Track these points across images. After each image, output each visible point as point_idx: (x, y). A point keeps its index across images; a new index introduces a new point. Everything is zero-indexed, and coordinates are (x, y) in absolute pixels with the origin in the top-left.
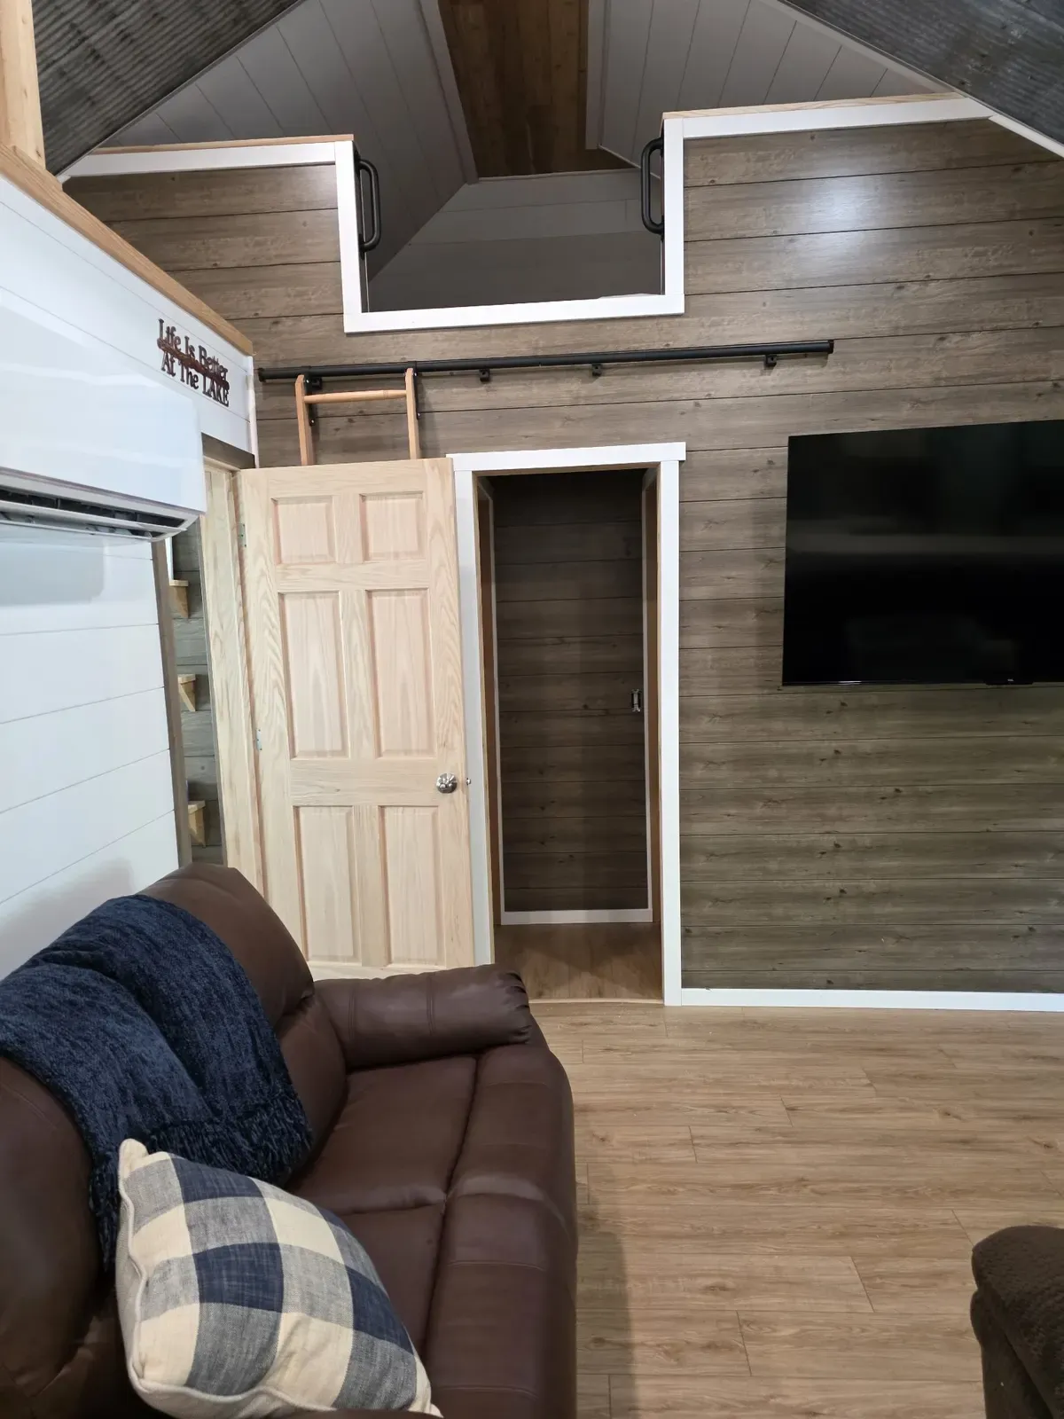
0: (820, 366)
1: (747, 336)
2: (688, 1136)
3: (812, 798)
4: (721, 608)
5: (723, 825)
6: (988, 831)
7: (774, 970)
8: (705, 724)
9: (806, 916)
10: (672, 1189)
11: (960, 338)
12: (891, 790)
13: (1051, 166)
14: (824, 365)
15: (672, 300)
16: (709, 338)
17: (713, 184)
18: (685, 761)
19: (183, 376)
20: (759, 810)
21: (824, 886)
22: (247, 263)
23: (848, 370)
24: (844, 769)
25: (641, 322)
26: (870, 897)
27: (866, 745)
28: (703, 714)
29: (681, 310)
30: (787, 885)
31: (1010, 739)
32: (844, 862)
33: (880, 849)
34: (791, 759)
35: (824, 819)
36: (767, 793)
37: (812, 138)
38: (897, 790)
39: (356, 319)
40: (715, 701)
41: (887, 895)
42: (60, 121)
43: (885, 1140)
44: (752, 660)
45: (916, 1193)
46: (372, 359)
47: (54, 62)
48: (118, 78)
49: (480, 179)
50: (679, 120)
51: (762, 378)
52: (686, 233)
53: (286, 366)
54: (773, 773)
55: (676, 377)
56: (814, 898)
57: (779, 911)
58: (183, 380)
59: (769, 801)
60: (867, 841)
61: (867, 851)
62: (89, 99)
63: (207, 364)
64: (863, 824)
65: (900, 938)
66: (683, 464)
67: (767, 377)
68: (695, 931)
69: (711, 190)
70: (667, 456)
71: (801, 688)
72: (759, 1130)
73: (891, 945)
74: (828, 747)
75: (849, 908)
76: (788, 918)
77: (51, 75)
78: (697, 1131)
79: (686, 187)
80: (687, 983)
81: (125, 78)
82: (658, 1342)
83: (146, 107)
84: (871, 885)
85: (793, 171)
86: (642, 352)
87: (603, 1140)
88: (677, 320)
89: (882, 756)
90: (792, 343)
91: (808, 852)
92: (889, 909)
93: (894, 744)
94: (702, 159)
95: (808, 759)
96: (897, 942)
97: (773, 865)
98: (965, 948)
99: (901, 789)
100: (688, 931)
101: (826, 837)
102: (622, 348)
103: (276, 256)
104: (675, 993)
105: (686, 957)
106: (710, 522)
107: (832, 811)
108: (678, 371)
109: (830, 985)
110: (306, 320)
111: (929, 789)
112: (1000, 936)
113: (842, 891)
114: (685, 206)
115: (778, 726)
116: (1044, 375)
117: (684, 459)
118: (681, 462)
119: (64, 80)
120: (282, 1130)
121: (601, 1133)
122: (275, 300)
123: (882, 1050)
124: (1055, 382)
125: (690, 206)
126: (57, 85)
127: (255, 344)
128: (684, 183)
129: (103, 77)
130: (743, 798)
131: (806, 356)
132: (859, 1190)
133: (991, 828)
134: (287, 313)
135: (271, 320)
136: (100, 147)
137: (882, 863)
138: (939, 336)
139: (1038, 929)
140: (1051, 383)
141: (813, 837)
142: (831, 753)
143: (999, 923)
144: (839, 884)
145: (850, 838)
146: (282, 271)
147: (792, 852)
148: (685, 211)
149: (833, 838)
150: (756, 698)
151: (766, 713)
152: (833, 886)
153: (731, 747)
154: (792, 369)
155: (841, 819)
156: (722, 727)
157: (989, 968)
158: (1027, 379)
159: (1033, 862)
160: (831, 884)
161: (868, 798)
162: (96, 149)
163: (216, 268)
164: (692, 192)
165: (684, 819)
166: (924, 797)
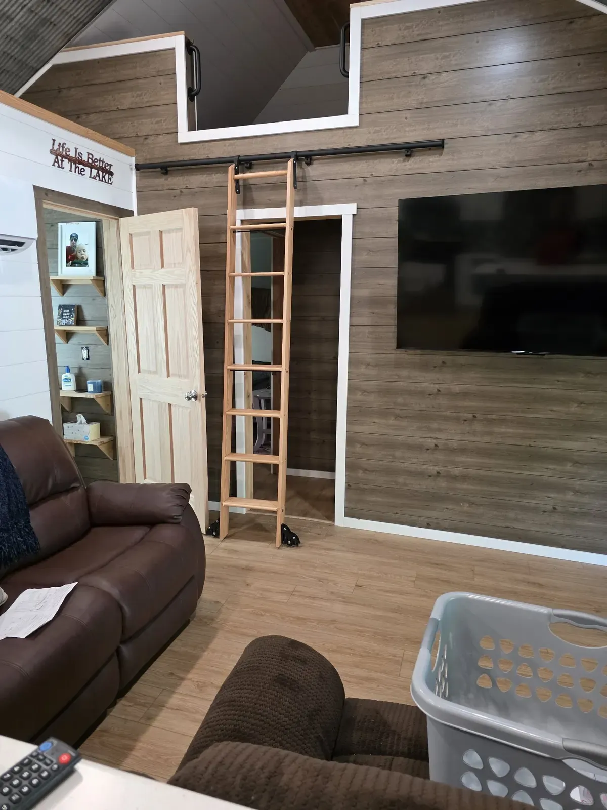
0: (438, 156)
1: (395, 138)
2: (292, 590)
3: (423, 417)
4: (375, 301)
5: (371, 428)
6: (530, 446)
7: (397, 513)
8: (363, 369)
9: (416, 485)
10: (263, 613)
11: (528, 135)
12: (470, 415)
13: (595, 19)
14: (441, 155)
15: (351, 118)
16: (373, 140)
17: (379, 46)
18: (351, 389)
19: (71, 169)
20: (392, 421)
21: (427, 469)
22: (133, 106)
23: (455, 158)
24: (443, 401)
25: (335, 132)
26: (455, 478)
27: (456, 388)
28: (362, 364)
29: (357, 124)
30: (406, 466)
31: (547, 390)
32: (440, 456)
33: (463, 450)
34: (411, 393)
35: (430, 430)
36: (397, 411)
37: (439, 12)
38: (474, 416)
39: (185, 135)
40: (369, 356)
41: (464, 478)
42: (39, 36)
43: (397, 610)
44: (391, 334)
45: (392, 638)
46: (192, 157)
47: (25, 5)
48: (64, 11)
49: (316, 48)
50: (359, 8)
51: (403, 164)
52: (361, 77)
53: (151, 162)
54: (400, 400)
55: (352, 164)
56: (421, 475)
57: (401, 480)
58: (71, 171)
59: (397, 417)
60: (455, 445)
61: (453, 451)
62: (51, 23)
63: (93, 161)
64: (452, 435)
65: (472, 503)
66: (356, 216)
67: (407, 163)
68: (353, 486)
69: (376, 49)
70: (346, 211)
71: (419, 352)
72: (332, 593)
73: (466, 507)
74: (434, 387)
75: (442, 483)
76: (405, 484)
77: (25, 13)
78: (299, 588)
79: (362, 49)
80: (348, 514)
81: (68, 10)
82: (198, 680)
83: (85, 25)
84: (456, 471)
85: (427, 34)
86: (335, 149)
87: (248, 585)
88: (355, 130)
89: (465, 395)
90: (421, 142)
91: (420, 448)
92: (465, 486)
93: (474, 388)
94: (372, 31)
95: (422, 394)
96: (470, 506)
97: (398, 454)
98: (512, 515)
99: (477, 415)
100: (349, 485)
101: (430, 440)
102: (323, 147)
103: (147, 102)
104: (341, 519)
105: (347, 500)
106: (370, 251)
107: (434, 425)
108: (354, 161)
109: (428, 526)
110: (160, 136)
111: (494, 417)
112: (535, 510)
113: (438, 473)
114: (361, 60)
115: (404, 373)
116: (583, 158)
117: (356, 213)
118: (353, 215)
119: (34, 14)
120: (14, 542)
121: (249, 581)
122: (146, 126)
123: (437, 564)
124: (590, 162)
125: (364, 60)
126: (31, 17)
127: (136, 150)
128: (361, 46)
129: (55, 11)
130: (384, 413)
131: (430, 150)
132: (362, 631)
133: (532, 444)
134: (151, 133)
135: (144, 137)
136: (65, 48)
137: (463, 459)
138: (514, 135)
139: (559, 509)
140: (588, 162)
141: (421, 440)
142: (435, 391)
143: (532, 502)
144: (437, 468)
145: (443, 442)
146: (149, 110)
147: (410, 447)
148: (361, 64)
149: (434, 441)
150: (393, 356)
151: (398, 365)
152: (433, 469)
153: (376, 384)
154: (421, 158)
155: (440, 430)
156: (372, 372)
157: (527, 528)
158: (571, 161)
159: (558, 468)
160: (432, 468)
161: (457, 419)
162: (63, 49)
163: (118, 110)
164: (366, 52)
165: (349, 422)
166: (491, 422)
